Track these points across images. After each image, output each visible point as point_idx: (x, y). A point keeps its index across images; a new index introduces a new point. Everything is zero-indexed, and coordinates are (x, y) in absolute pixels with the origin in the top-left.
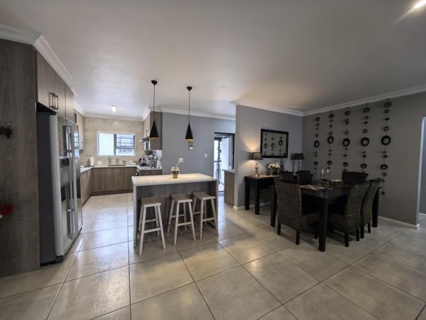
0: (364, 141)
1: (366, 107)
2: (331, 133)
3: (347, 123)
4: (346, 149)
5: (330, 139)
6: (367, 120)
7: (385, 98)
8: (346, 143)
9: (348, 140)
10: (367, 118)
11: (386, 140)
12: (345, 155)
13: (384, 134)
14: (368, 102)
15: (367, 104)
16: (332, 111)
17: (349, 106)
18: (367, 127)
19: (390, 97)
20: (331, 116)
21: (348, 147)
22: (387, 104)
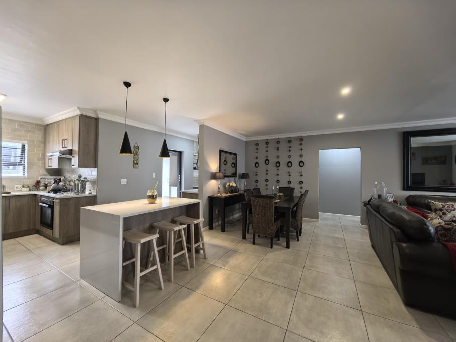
0: (289, 164)
1: (289, 139)
2: (267, 157)
3: (278, 150)
4: (278, 170)
5: (267, 161)
6: (291, 149)
7: (300, 135)
8: (278, 165)
9: (279, 163)
10: (290, 147)
11: (301, 164)
12: (278, 175)
13: (300, 160)
14: (291, 136)
15: (290, 138)
16: (267, 140)
17: (279, 137)
18: (291, 154)
19: (303, 135)
20: (267, 143)
21: (279, 168)
22: (301, 139)
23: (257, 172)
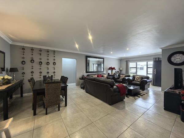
0: (48, 63)
2: (32, 58)
4: (41, 66)
5: (32, 61)
9: (41, 62)
14: (49, 49)
16: (33, 47)
17: (41, 48)
18: (48, 58)
23: (24, 67)
